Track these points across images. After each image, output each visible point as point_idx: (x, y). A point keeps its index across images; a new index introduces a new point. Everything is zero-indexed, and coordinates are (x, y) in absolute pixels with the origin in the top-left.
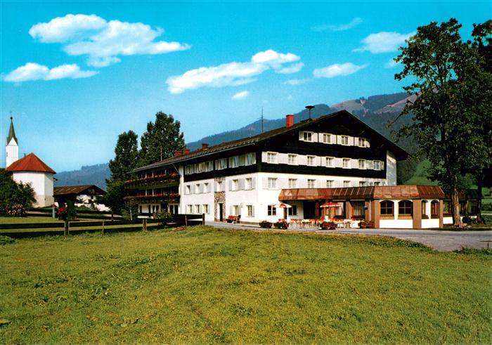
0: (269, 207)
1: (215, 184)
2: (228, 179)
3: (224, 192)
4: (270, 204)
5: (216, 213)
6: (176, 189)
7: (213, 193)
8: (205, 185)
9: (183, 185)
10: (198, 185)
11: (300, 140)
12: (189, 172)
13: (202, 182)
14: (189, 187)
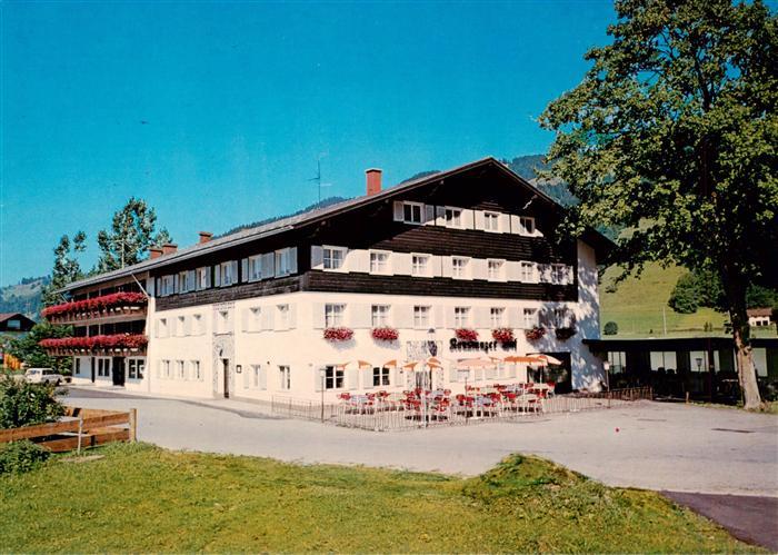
0: (329, 371)
1: (215, 316)
2: (242, 306)
3: (230, 334)
4: (330, 363)
5: (215, 380)
6: (139, 326)
7: (211, 335)
8: (195, 319)
9: (153, 316)
10: (182, 319)
11: (396, 219)
12: (166, 292)
13: (188, 312)
14: (164, 321)
